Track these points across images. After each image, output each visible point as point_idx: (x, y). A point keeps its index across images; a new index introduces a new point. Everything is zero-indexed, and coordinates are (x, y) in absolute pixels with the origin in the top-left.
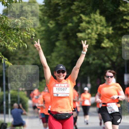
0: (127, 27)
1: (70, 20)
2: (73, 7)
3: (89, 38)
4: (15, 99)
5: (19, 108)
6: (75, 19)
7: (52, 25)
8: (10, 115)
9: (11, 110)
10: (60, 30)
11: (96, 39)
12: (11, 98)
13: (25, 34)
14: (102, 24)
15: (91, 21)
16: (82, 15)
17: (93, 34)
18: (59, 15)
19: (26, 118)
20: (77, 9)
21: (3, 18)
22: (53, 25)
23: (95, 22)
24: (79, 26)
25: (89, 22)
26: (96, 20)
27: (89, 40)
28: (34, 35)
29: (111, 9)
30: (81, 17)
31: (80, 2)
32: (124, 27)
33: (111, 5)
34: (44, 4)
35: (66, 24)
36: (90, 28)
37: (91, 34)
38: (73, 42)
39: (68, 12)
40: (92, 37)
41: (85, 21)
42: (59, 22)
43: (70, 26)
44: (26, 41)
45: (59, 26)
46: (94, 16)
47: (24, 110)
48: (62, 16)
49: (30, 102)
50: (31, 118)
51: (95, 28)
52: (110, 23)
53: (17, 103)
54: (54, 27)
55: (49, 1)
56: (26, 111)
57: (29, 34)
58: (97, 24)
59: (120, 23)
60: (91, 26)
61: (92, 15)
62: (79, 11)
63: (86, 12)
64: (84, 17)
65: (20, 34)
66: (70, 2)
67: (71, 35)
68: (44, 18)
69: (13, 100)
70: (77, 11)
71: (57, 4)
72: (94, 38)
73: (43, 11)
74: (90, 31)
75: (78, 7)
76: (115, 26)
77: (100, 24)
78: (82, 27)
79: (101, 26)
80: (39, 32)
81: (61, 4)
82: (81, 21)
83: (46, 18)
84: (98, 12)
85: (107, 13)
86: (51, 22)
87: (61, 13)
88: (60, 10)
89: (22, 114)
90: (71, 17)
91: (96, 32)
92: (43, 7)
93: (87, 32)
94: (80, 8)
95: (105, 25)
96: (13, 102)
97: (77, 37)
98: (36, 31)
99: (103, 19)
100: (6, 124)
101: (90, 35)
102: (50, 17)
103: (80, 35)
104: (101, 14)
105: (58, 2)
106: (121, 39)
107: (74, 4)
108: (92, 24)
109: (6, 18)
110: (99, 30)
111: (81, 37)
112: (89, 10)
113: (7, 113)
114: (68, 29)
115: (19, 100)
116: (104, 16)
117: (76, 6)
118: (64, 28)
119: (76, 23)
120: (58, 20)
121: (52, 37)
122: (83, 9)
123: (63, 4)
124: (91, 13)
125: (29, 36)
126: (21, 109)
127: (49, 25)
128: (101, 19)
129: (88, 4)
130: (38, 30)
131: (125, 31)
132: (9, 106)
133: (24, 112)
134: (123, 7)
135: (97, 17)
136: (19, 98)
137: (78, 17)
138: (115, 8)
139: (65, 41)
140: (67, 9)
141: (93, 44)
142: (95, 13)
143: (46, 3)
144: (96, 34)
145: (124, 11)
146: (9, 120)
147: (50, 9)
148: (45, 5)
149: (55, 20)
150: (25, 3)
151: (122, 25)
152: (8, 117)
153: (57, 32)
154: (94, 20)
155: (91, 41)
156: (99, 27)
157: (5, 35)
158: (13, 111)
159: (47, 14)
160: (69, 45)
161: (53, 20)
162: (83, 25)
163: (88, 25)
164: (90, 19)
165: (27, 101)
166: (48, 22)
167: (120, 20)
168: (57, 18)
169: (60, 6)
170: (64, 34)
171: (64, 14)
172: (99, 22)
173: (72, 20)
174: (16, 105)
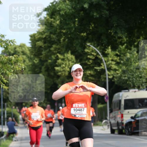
0: (90, 63)
1: (50, 58)
2: (52, 49)
3: (63, 71)
4: (10, 114)
5: (13, 121)
6: (53, 57)
7: (36, 61)
8: (6, 126)
9: (7, 122)
10: (43, 65)
11: (68, 72)
12: (7, 114)
13: (17, 67)
14: (72, 61)
15: (65, 59)
16: (58, 55)
17: (66, 68)
18: (42, 54)
19: (18, 128)
20: (55, 50)
21: (1, 56)
22: (38, 61)
23: (68, 59)
24: (56, 62)
25: (63, 60)
26: (69, 58)
27: (64, 72)
28: (23, 68)
29: (80, 51)
30: (57, 56)
31: (57, 45)
32: (88, 63)
33: (80, 48)
34: (31, 46)
35: (47, 61)
36: (64, 63)
37: (65, 67)
38: (52, 74)
39: (48, 52)
40: (66, 70)
41: (60, 58)
42: (42, 59)
43: (50, 62)
44: (18, 72)
45: (42, 62)
46: (67, 55)
47: (16, 122)
48: (44, 55)
49: (20, 117)
50: (21, 128)
51: (68, 64)
52: (78, 61)
53: (11, 117)
54: (38, 63)
55: (34, 44)
56: (18, 123)
57: (20, 67)
58: (69, 61)
59: (85, 60)
60: (64, 62)
61: (66, 55)
62: (56, 52)
63: (61, 52)
64: (59, 56)
65: (14, 67)
66: (49, 45)
67: (50, 68)
68: (31, 56)
69: (8, 115)
70: (54, 52)
71: (41, 47)
72: (67, 70)
73: (31, 51)
74: (64, 65)
75: (56, 49)
76: (82, 62)
77: (71, 60)
78: (59, 63)
79: (72, 62)
80: (27, 66)
81: (43, 46)
82: (57, 58)
83: (32, 56)
84: (70, 52)
85: (76, 53)
86: (36, 59)
87: (43, 53)
88: (42, 50)
89: (15, 125)
90: (51, 56)
91: (68, 66)
92: (30, 49)
93: (62, 66)
94: (57, 50)
95: (75, 62)
96: (8, 117)
97: (54, 70)
98: (25, 65)
99: (73, 57)
100: (3, 132)
101: (64, 69)
102: (35, 55)
103: (57, 68)
104: (72, 54)
105: (41, 45)
106: (86, 72)
107: (52, 47)
108: (66, 61)
109: (3, 56)
110: (71, 65)
111: (58, 70)
112: (63, 51)
113: (4, 124)
114: (48, 64)
115: (13, 115)
116: (74, 55)
117: (54, 48)
118: (45, 64)
119: (54, 60)
120: (41, 58)
121: (36, 70)
122: (59, 51)
123: (44, 46)
124: (65, 53)
125: (20, 69)
126: (14, 121)
127: (34, 61)
128: (72, 57)
129: (63, 47)
130: (27, 64)
131: (89, 66)
132: (6, 120)
133: (16, 124)
134: (87, 49)
135: (69, 55)
136: (12, 113)
137: (56, 56)
138: (82, 50)
139: (47, 73)
140: (48, 50)
141: (66, 75)
142: (68, 53)
143: (32, 46)
144: (68, 67)
145: (88, 52)
146: (5, 129)
147: (35, 50)
148: (32, 48)
149: (39, 58)
150: (17, 46)
151: (86, 62)
152: (5, 127)
153: (40, 66)
154: (67, 58)
155: (65, 73)
156: (70, 63)
157: (3, 68)
158: (8, 123)
159: (33, 54)
160: (49, 75)
161: (37, 58)
162: (59, 61)
163: (62, 62)
164: (64, 58)
165: (19, 116)
166: (34, 59)
167: (85, 58)
168: (40, 56)
169: (42, 48)
170: (45, 68)
171: (45, 54)
172: (70, 59)
173: (51, 57)
174: (10, 118)
